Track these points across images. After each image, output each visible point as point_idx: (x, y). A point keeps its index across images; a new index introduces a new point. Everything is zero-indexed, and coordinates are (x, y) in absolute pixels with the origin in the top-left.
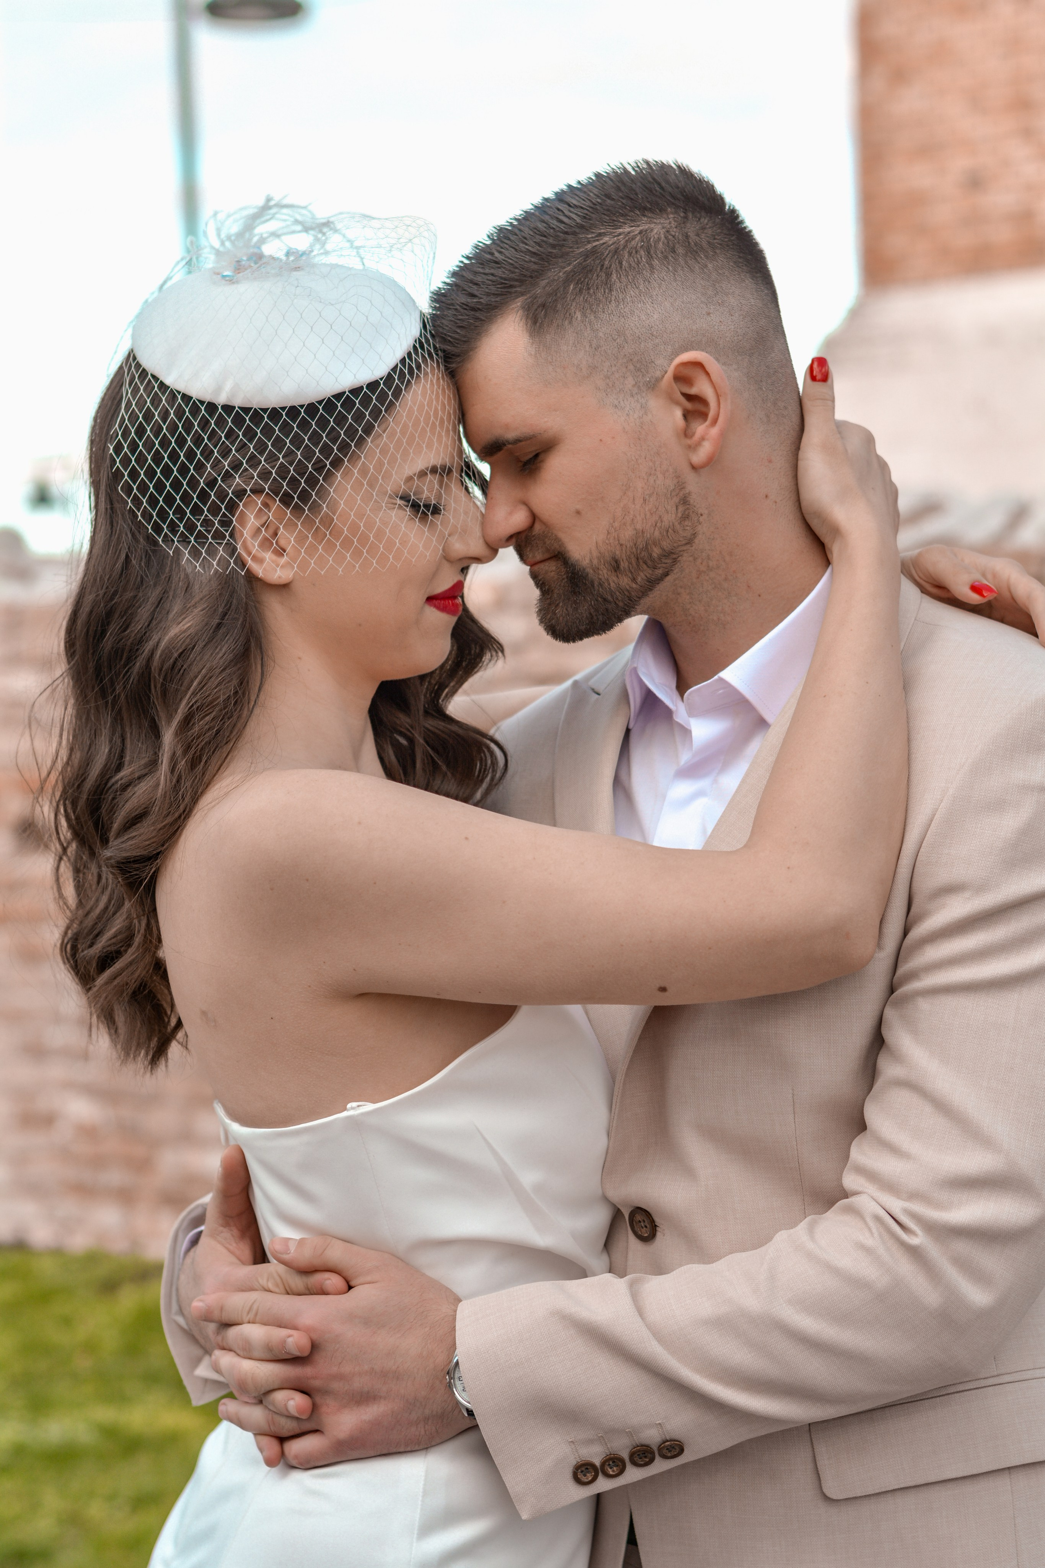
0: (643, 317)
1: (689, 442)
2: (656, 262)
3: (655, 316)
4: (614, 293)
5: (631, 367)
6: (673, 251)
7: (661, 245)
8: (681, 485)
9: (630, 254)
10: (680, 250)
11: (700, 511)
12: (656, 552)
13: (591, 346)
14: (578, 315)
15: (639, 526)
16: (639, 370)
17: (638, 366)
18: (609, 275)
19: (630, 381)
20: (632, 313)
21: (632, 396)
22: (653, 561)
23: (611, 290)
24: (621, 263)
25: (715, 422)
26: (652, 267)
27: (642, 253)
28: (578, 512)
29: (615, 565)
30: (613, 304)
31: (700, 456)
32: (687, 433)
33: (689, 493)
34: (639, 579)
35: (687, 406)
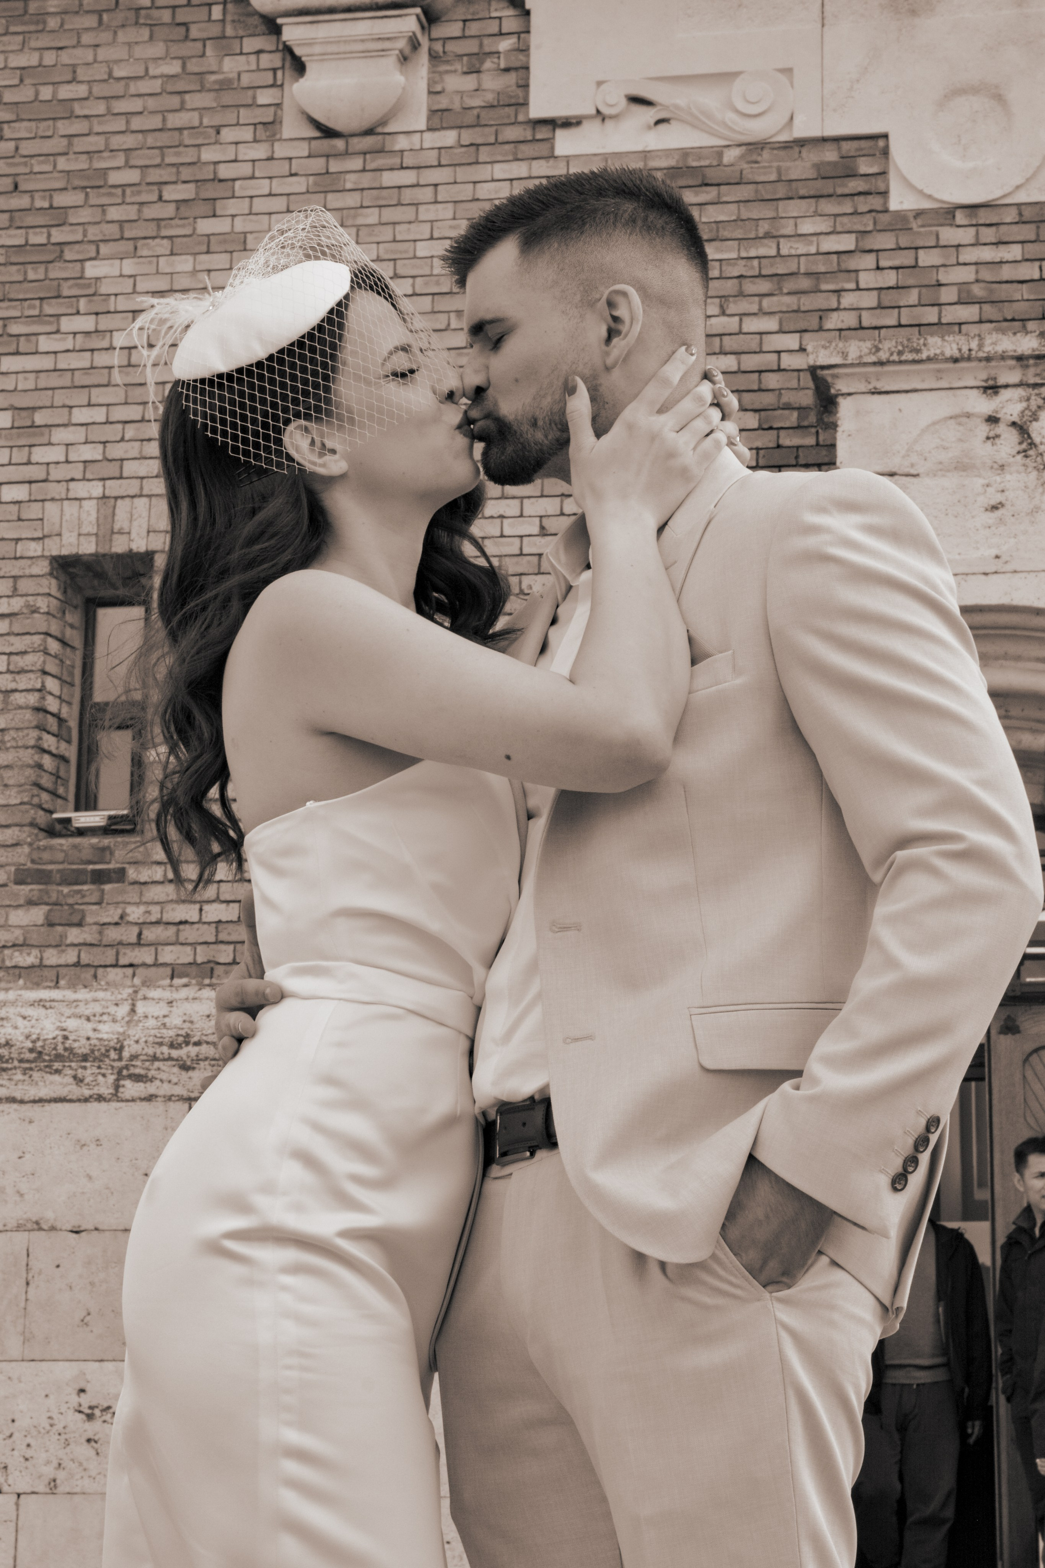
0: (599, 256)
1: (607, 348)
2: (619, 225)
5: (581, 288)
6: (634, 221)
7: (626, 216)
8: (595, 376)
9: (603, 214)
10: (639, 223)
13: (558, 267)
14: (556, 245)
15: (557, 397)
16: (586, 292)
17: (586, 288)
18: (584, 224)
19: (578, 297)
21: (576, 307)
23: (582, 234)
24: (595, 218)
25: (626, 338)
26: (615, 226)
27: (612, 216)
31: (611, 361)
32: (606, 343)
33: (599, 386)
34: (550, 437)
35: (613, 325)
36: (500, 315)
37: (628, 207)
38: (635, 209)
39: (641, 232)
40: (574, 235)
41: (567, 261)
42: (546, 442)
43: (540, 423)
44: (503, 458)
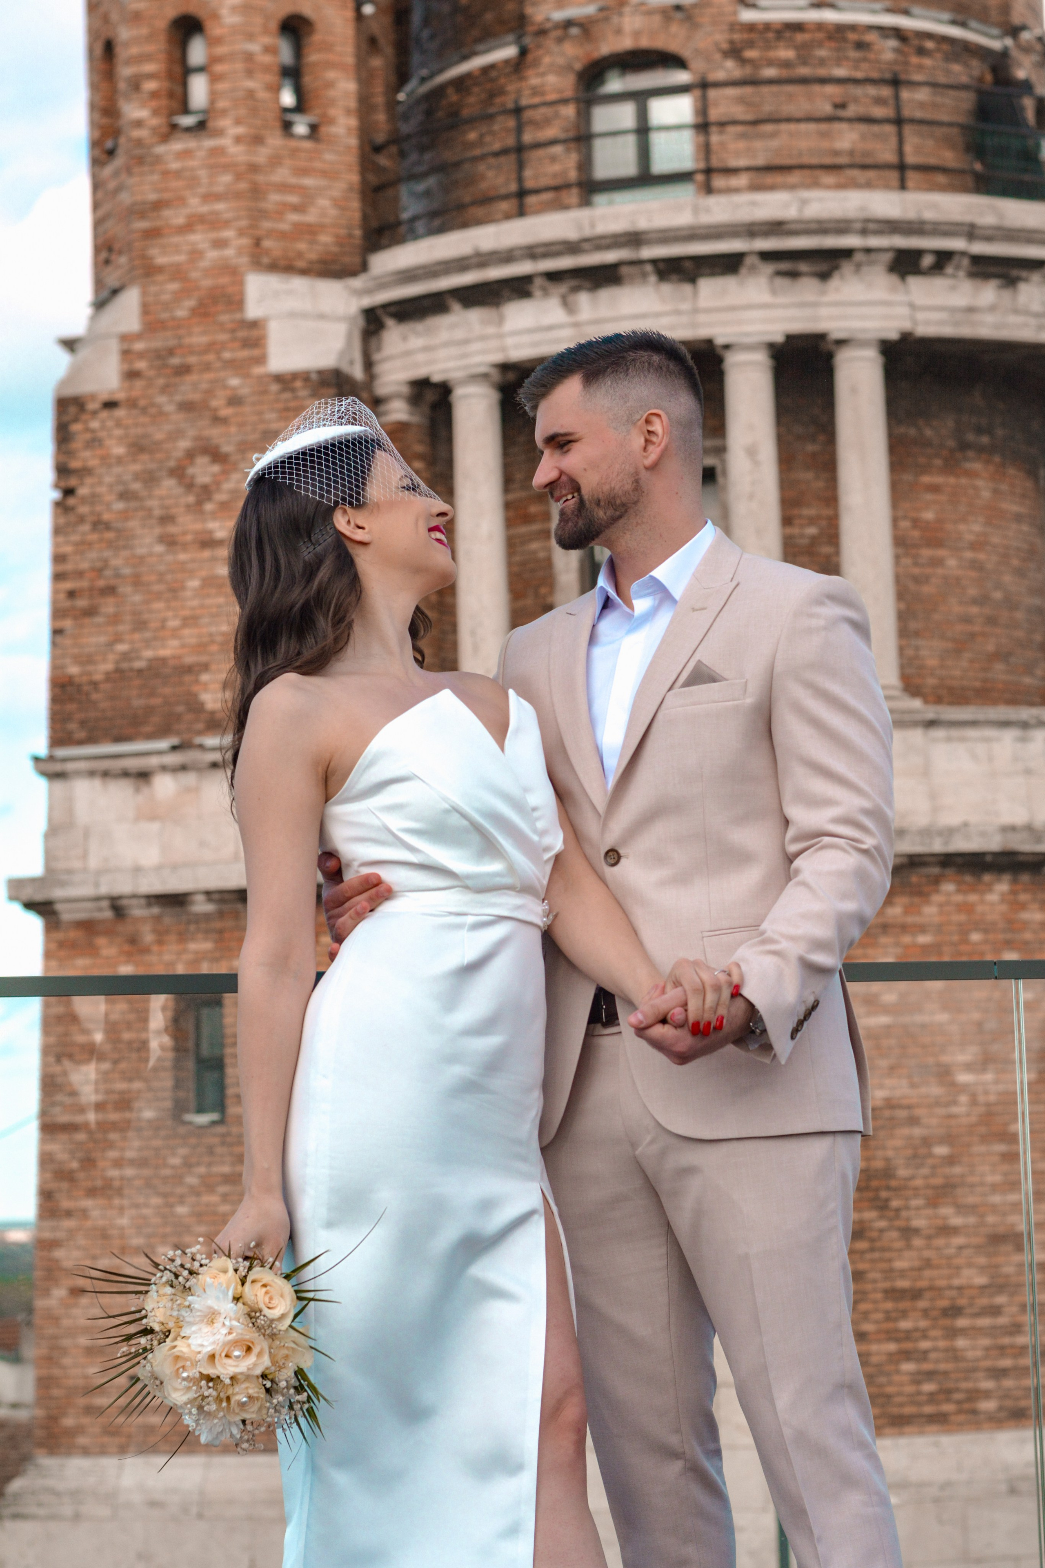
1: (645, 454)
2: (651, 370)
3: (645, 393)
4: (628, 377)
5: (628, 413)
7: (655, 364)
8: (637, 473)
9: (640, 363)
10: (664, 369)
11: (643, 490)
12: (618, 502)
13: (611, 398)
14: (609, 383)
15: (613, 486)
17: (631, 412)
18: (628, 369)
19: (625, 418)
20: (634, 388)
21: (624, 425)
22: (616, 505)
23: (627, 375)
24: (635, 365)
25: (659, 445)
26: (649, 371)
27: (646, 364)
28: (585, 470)
29: (598, 503)
30: (627, 382)
31: (648, 462)
32: (645, 449)
33: (640, 479)
34: (607, 514)
35: (648, 437)
36: (571, 430)
37: (656, 358)
38: (661, 359)
39: (666, 375)
40: (622, 376)
41: (617, 394)
42: (605, 517)
43: (602, 504)
44: (575, 529)
